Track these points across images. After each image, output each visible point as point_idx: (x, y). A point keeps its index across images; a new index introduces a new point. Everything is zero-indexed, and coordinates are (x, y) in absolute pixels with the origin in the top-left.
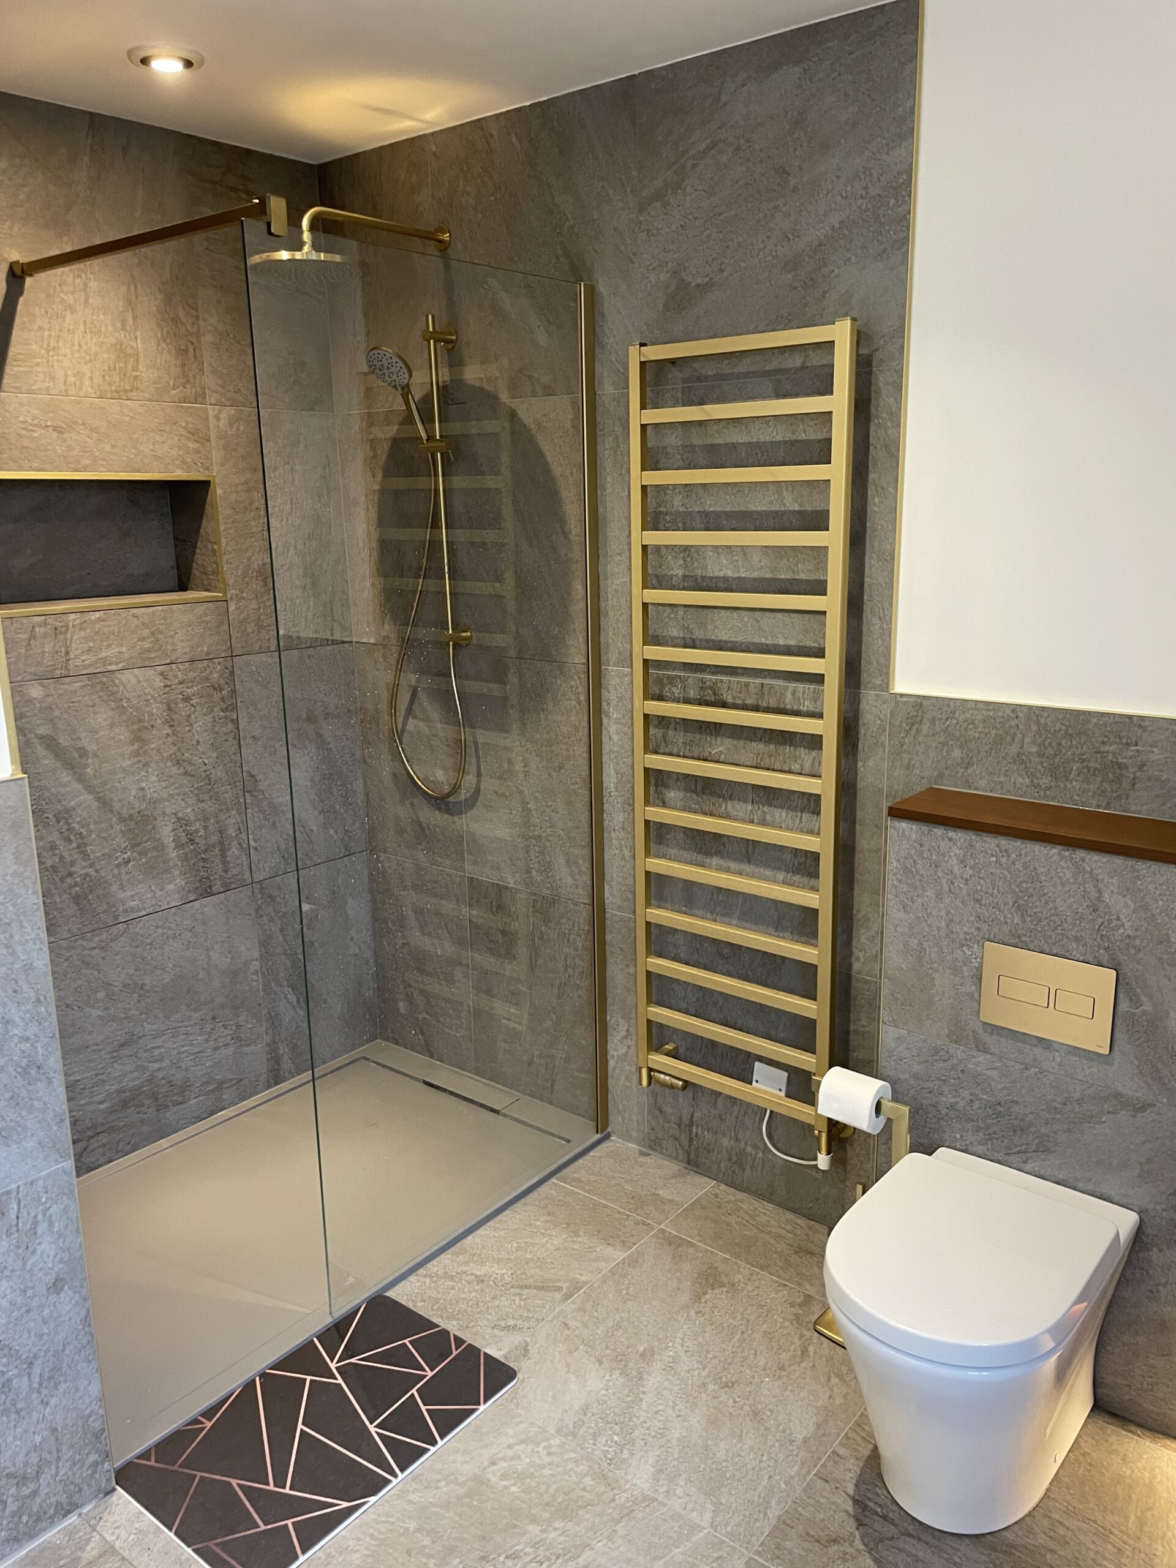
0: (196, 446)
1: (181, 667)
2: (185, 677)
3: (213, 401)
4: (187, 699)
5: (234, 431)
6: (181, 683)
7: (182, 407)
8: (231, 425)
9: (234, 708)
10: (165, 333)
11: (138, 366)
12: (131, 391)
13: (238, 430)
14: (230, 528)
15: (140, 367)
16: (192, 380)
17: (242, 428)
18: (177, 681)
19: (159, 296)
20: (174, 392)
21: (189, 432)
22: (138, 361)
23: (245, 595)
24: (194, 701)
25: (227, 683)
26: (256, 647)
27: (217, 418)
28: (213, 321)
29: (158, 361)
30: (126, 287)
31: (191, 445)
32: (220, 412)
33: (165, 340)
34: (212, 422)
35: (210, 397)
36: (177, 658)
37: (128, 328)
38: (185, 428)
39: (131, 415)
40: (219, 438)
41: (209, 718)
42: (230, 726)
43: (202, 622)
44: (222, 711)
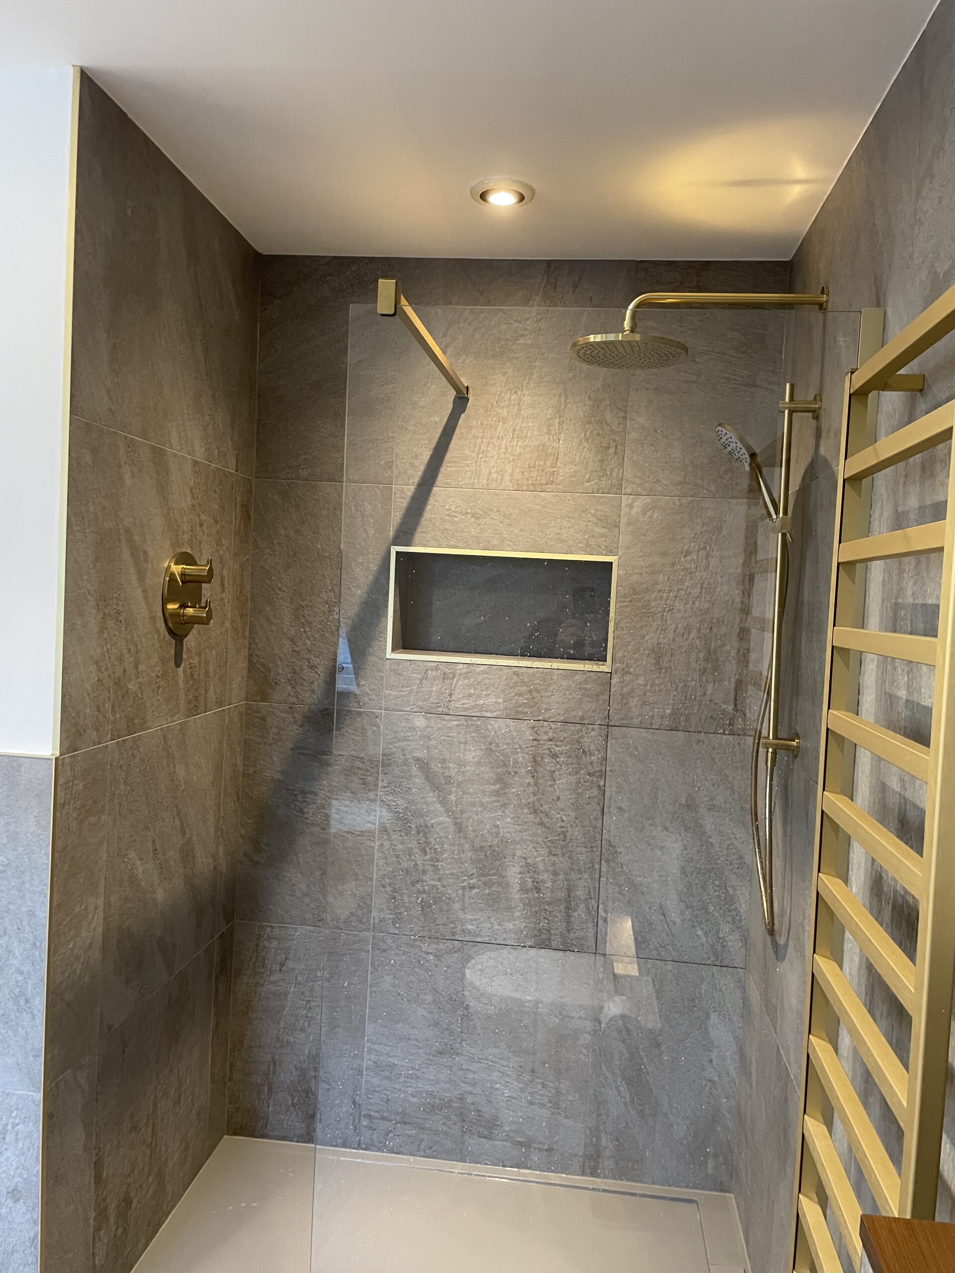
0: (603, 531)
1: (553, 726)
2: (555, 735)
3: (628, 491)
4: (554, 756)
5: (646, 519)
6: (550, 740)
7: (594, 497)
8: (644, 512)
9: (603, 774)
10: (588, 433)
11: (556, 463)
12: (547, 484)
13: (651, 517)
14: (626, 606)
15: (559, 464)
16: (608, 473)
17: (656, 515)
18: (546, 738)
19: (587, 403)
20: (589, 484)
21: (598, 519)
22: (557, 459)
23: (632, 670)
24: (562, 759)
25: (599, 751)
26: (636, 721)
27: (631, 506)
28: (641, 420)
29: (577, 458)
30: (557, 398)
31: (598, 530)
32: (634, 501)
33: (587, 440)
34: (624, 510)
35: (626, 487)
36: (550, 718)
37: (553, 432)
38: (594, 515)
39: (543, 504)
40: (629, 524)
41: (573, 779)
42: (595, 792)
43: (581, 689)
44: (589, 774)
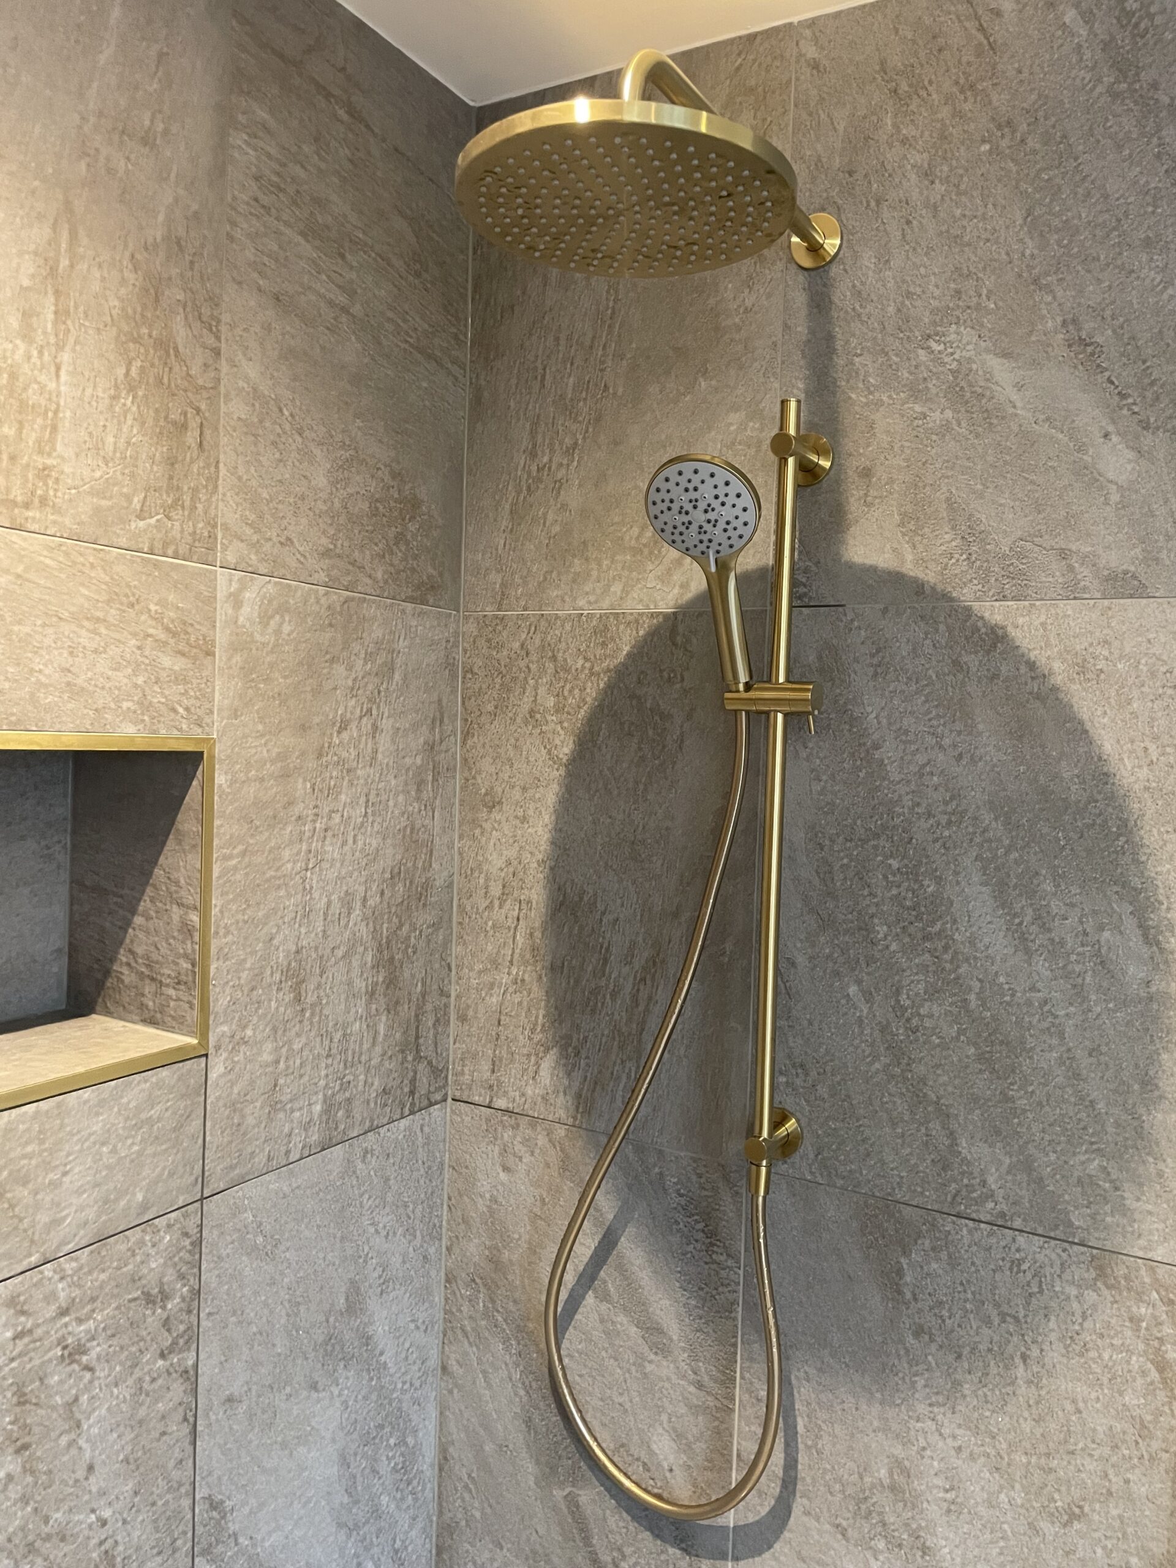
0: (179, 664)
1: (69, 1266)
2: (76, 1292)
3: (231, 559)
4: (73, 1353)
5: (269, 638)
6: (64, 1312)
7: (156, 565)
8: (265, 619)
9: (192, 1337)
10: (134, 372)
11: (52, 441)
12: (27, 506)
13: (278, 632)
14: (235, 869)
15: (59, 447)
16: (187, 498)
17: (286, 628)
18: (51, 1311)
19: (131, 277)
20: (141, 524)
21: (167, 629)
22: (54, 429)
23: (249, 1032)
24: (96, 1350)
25: (182, 1277)
26: (260, 1159)
27: (236, 601)
28: (252, 371)
29: (110, 440)
30: (47, 231)
31: (166, 661)
32: (243, 588)
33: (132, 389)
34: (223, 611)
35: (225, 548)
36: (58, 1248)
37: (39, 338)
38: (158, 619)
39: (20, 569)
40: (234, 648)
41: (124, 1392)
42: (178, 1390)
43: (137, 1127)
44: (162, 1356)
